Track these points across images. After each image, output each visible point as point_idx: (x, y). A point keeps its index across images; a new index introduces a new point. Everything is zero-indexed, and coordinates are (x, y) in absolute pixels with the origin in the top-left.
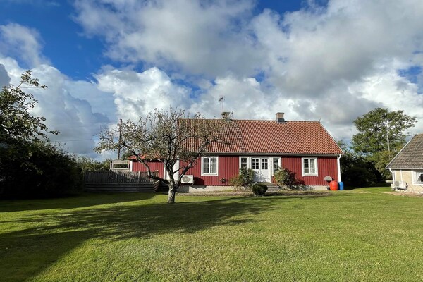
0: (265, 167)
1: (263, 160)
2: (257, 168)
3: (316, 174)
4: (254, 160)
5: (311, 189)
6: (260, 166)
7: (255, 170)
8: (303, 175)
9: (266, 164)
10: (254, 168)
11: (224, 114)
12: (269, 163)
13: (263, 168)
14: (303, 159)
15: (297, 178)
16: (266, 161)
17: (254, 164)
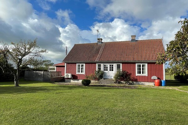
0: (112, 69)
1: (110, 66)
2: (107, 70)
3: (146, 74)
4: (105, 66)
5: (143, 84)
6: (109, 69)
7: (106, 71)
8: (136, 75)
9: (113, 68)
10: (105, 70)
11: (98, 39)
12: (114, 67)
13: (110, 70)
14: (136, 65)
15: (131, 77)
16: (113, 66)
17: (105, 68)
